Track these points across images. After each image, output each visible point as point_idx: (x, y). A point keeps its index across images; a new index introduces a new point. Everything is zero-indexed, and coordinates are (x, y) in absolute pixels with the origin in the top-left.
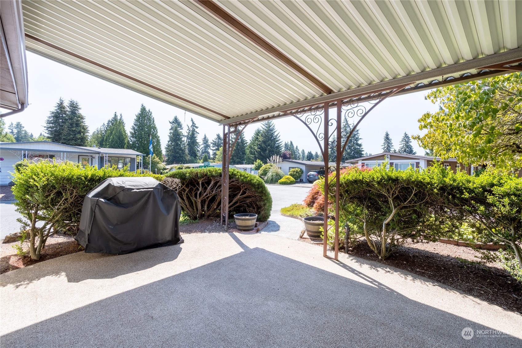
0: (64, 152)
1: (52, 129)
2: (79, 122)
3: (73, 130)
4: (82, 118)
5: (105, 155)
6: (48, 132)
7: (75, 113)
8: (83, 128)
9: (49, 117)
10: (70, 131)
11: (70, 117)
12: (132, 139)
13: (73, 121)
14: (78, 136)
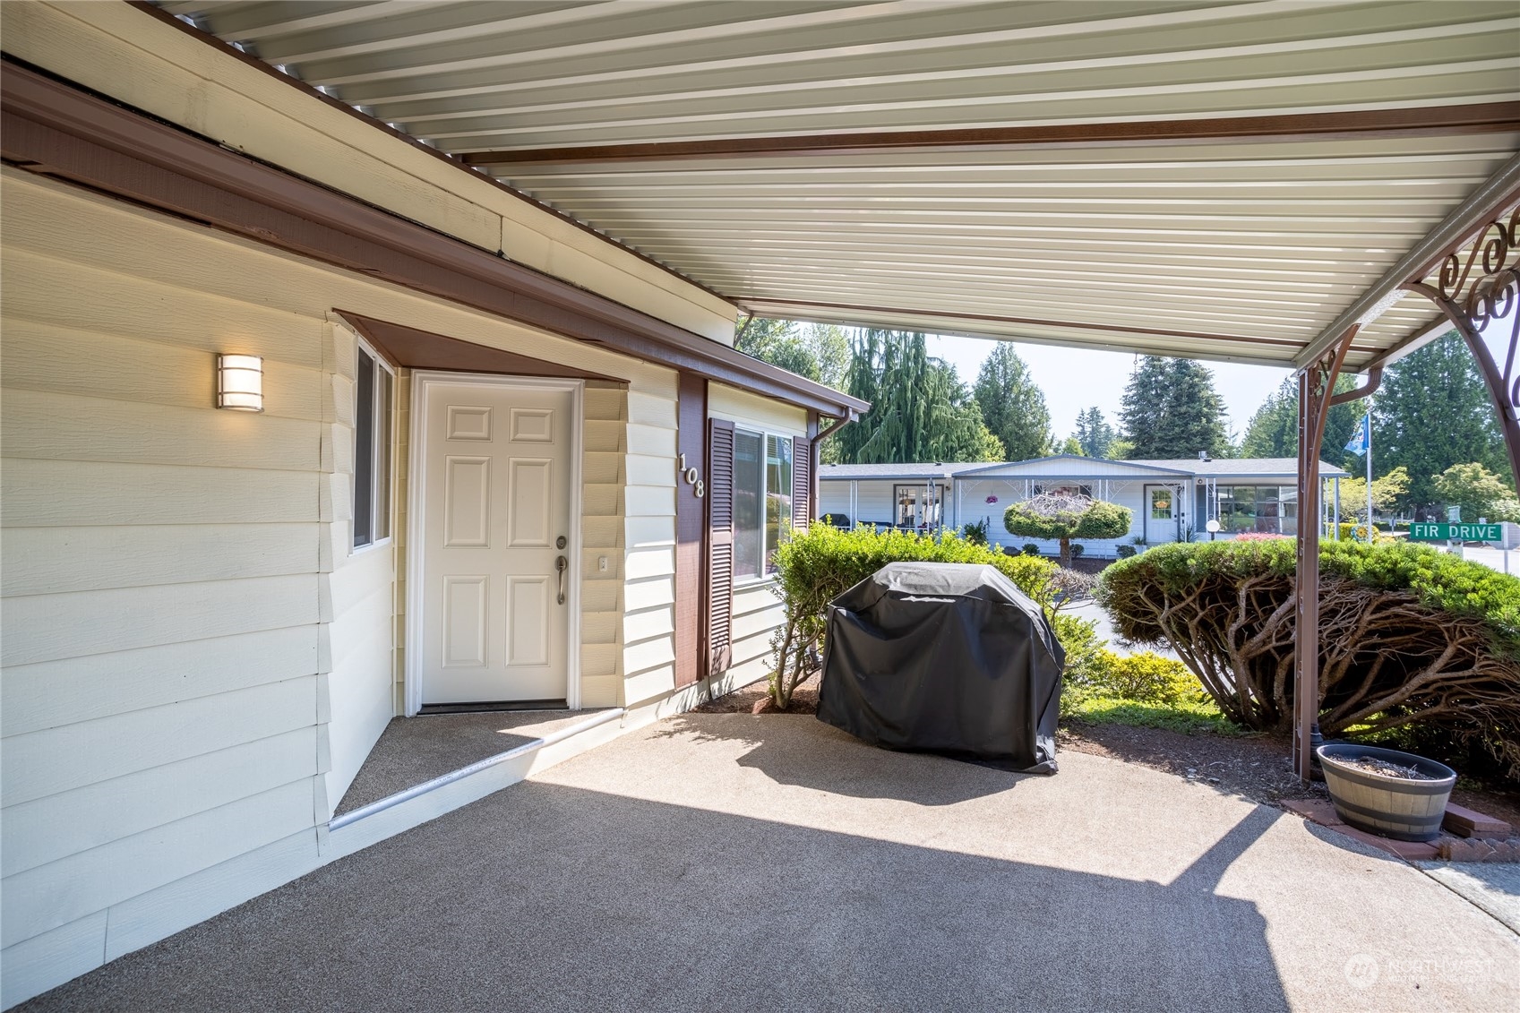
0: (1103, 478)
1: (1134, 416)
2: (1196, 390)
3: (1181, 414)
4: (1205, 378)
5: (1207, 482)
6: (1126, 426)
7: (1187, 367)
8: (1208, 404)
9: (1128, 389)
10: (1175, 416)
11: (1174, 380)
12: (1378, 415)
13: (1181, 390)
14: (1195, 427)
